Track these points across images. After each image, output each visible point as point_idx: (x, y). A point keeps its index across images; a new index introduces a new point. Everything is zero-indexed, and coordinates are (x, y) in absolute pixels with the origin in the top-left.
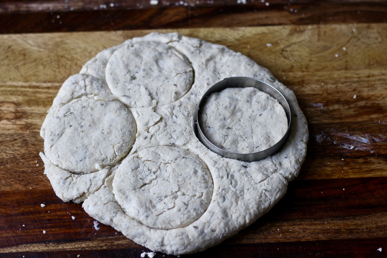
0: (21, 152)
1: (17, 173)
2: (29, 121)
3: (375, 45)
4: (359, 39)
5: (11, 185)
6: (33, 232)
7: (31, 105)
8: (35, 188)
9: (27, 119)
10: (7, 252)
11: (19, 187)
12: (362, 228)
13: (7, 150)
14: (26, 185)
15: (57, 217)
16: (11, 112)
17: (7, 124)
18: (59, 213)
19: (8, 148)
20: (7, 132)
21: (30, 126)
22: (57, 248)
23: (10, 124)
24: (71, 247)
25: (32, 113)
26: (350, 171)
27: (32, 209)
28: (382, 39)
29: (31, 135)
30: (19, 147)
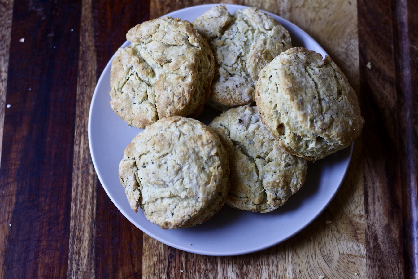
12: (80, 265)
26: (152, 263)
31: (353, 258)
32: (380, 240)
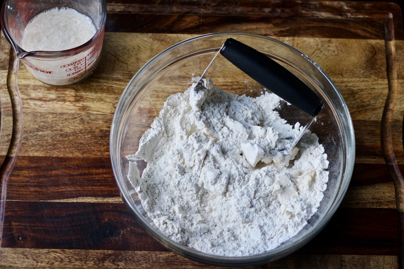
0: (79, 128)
1: (77, 144)
2: (85, 104)
3: (332, 57)
4: (321, 51)
5: (72, 153)
6: (88, 188)
7: (86, 91)
8: (89, 156)
9: (83, 102)
10: (70, 202)
11: (78, 154)
13: (69, 125)
14: (83, 154)
15: (103, 179)
16: (72, 96)
17: (70, 106)
18: (105, 176)
19: (70, 124)
20: (69, 112)
21: (86, 108)
22: (103, 201)
23: (72, 106)
24: (113, 201)
25: (87, 98)
27: (87, 172)
28: (338, 52)
29: (86, 115)
30: (78, 124)
31: (295, 44)
32: (283, 29)
